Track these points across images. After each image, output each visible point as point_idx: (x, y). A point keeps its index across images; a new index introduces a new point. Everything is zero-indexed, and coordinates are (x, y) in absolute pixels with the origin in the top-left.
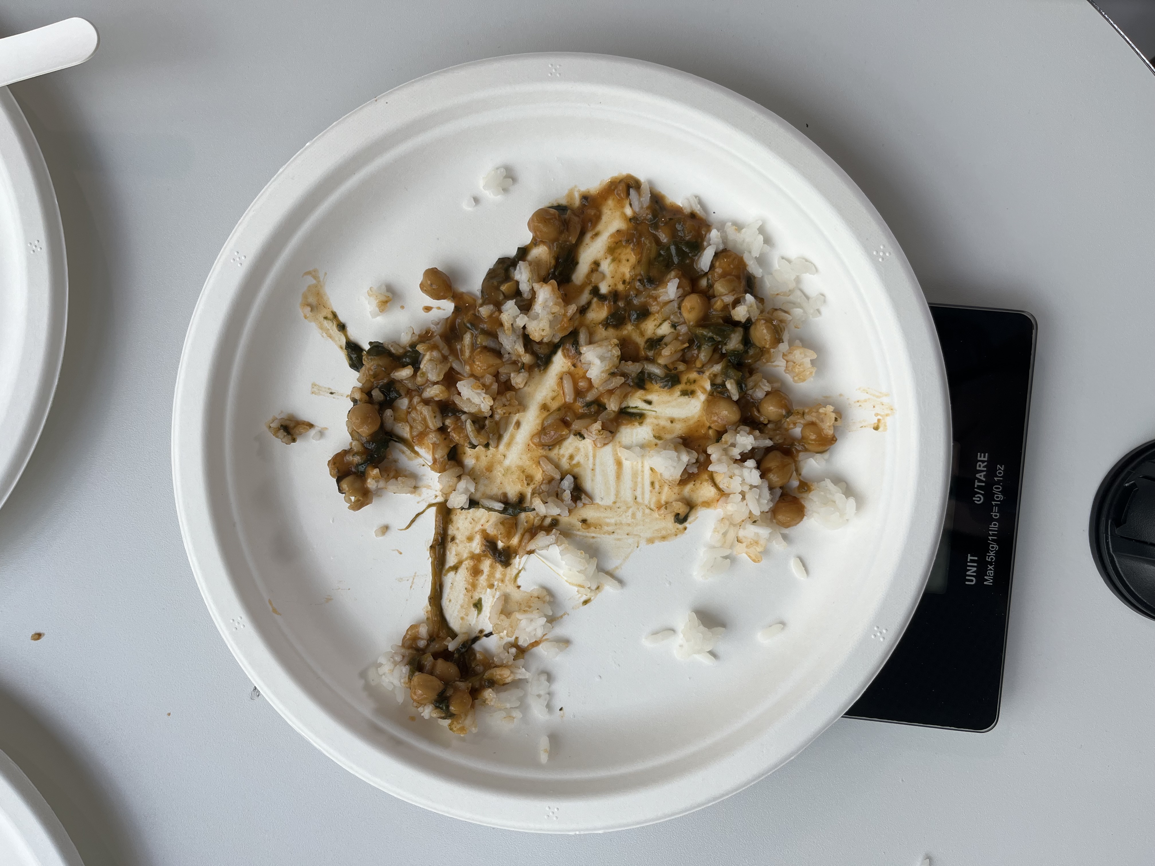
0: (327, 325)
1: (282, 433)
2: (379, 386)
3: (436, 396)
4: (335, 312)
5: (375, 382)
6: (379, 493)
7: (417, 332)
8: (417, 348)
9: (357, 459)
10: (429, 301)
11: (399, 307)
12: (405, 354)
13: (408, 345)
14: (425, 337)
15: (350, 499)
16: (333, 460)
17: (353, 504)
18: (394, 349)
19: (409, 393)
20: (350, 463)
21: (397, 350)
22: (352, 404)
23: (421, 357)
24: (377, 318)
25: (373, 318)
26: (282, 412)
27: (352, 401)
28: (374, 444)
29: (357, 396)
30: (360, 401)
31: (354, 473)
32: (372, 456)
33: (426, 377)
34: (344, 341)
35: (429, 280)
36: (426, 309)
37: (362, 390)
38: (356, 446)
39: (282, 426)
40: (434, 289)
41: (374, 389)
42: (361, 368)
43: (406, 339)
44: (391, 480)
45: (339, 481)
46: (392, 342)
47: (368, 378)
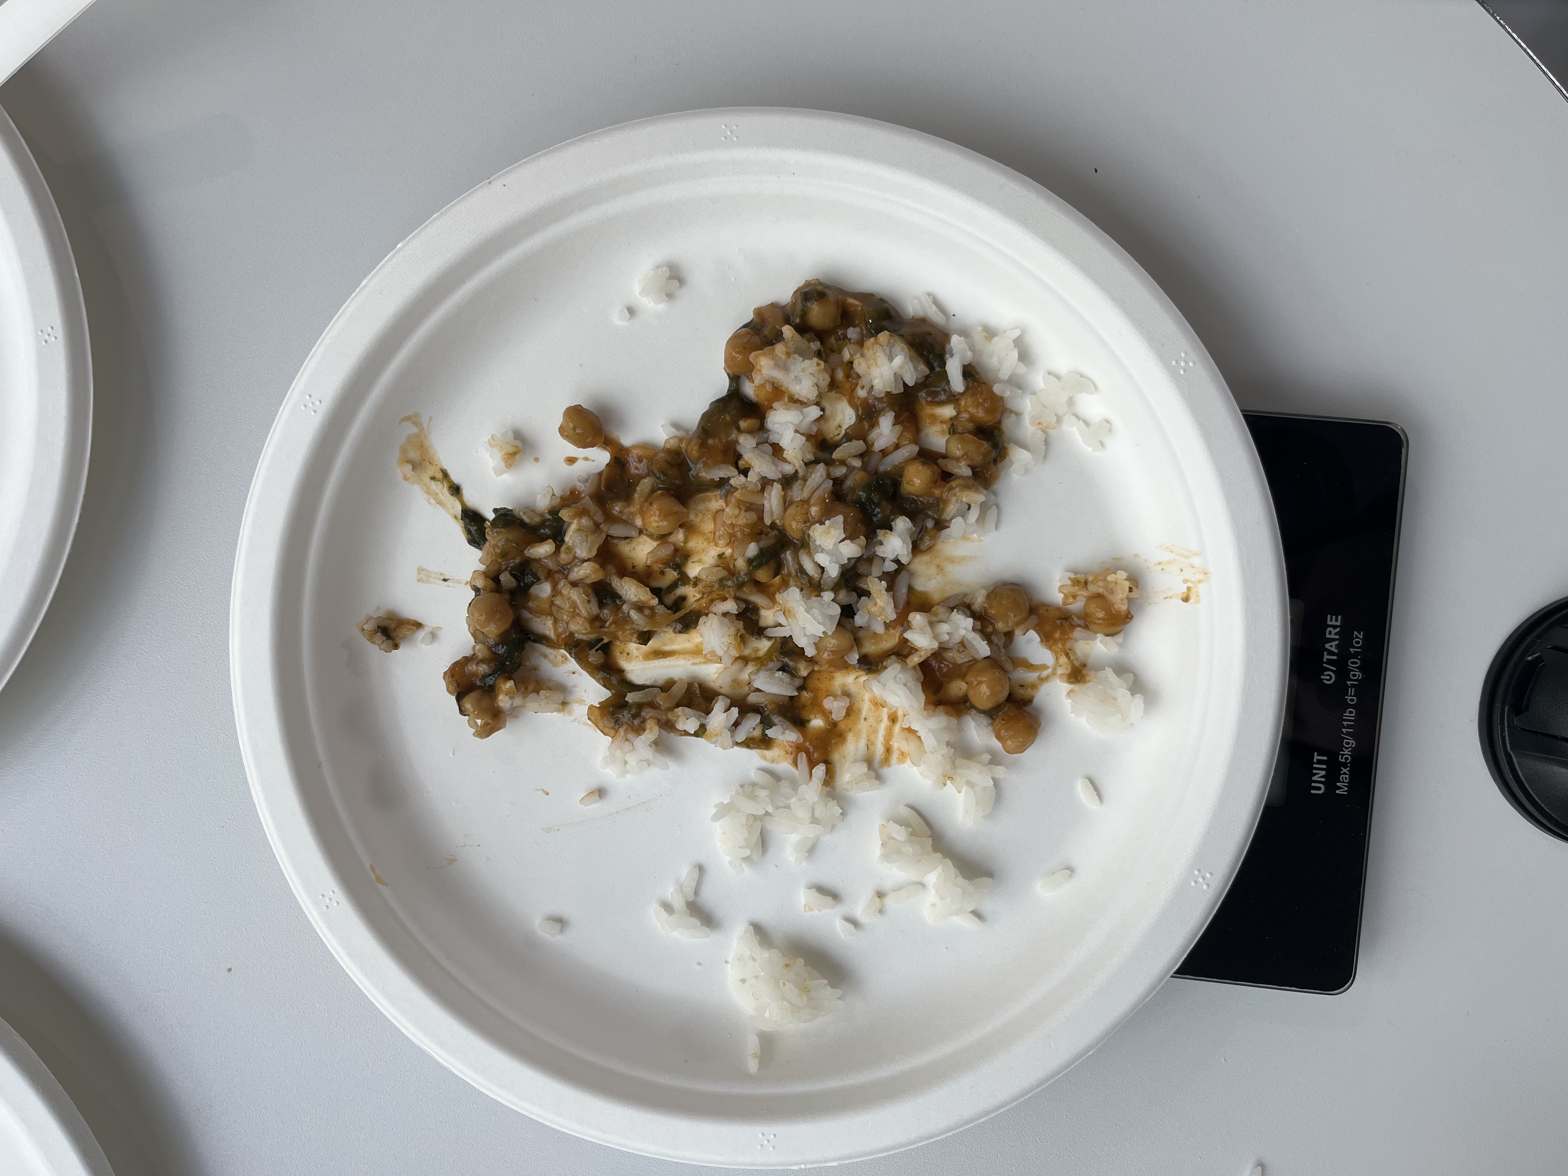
0: (435, 487)
1: (379, 637)
2: (509, 569)
3: (587, 577)
4: (445, 470)
5: (503, 563)
6: (515, 712)
7: (558, 493)
8: (560, 515)
9: (483, 669)
10: (572, 450)
11: (532, 460)
12: (543, 524)
13: (546, 511)
14: (570, 498)
15: (476, 723)
16: (451, 671)
17: (479, 729)
18: (528, 518)
19: (550, 575)
20: (474, 675)
21: (532, 519)
22: (473, 593)
23: (566, 525)
24: (503, 476)
25: (497, 476)
26: (378, 608)
27: (473, 589)
28: (505, 647)
29: (480, 583)
30: (483, 590)
31: (480, 687)
32: (502, 664)
33: (573, 553)
34: (458, 509)
35: (571, 422)
36: (569, 460)
37: (486, 574)
38: (481, 651)
39: (379, 627)
40: (578, 434)
41: (502, 571)
42: (483, 545)
43: (543, 503)
44: (531, 695)
45: (459, 699)
46: (525, 508)
47: (493, 558)
